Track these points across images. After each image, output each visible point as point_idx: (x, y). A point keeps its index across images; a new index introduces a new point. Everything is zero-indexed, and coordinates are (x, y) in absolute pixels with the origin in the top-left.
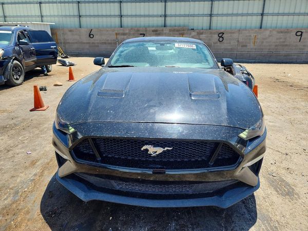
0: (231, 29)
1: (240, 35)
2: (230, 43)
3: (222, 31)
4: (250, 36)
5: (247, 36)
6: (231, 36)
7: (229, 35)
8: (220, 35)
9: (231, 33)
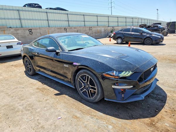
0: (34, 27)
1: (41, 30)
2: (37, 35)
3: (30, 28)
4: (46, 31)
5: (44, 31)
6: (36, 31)
7: (35, 30)
8: (30, 31)
9: (35, 29)
